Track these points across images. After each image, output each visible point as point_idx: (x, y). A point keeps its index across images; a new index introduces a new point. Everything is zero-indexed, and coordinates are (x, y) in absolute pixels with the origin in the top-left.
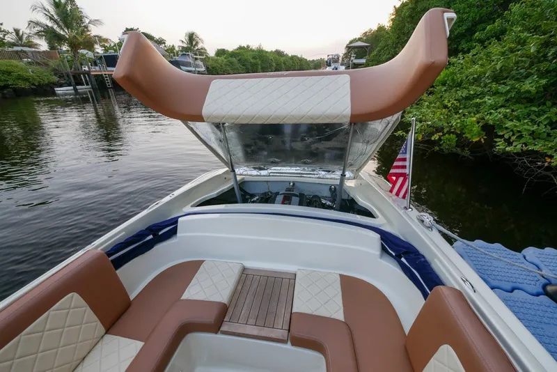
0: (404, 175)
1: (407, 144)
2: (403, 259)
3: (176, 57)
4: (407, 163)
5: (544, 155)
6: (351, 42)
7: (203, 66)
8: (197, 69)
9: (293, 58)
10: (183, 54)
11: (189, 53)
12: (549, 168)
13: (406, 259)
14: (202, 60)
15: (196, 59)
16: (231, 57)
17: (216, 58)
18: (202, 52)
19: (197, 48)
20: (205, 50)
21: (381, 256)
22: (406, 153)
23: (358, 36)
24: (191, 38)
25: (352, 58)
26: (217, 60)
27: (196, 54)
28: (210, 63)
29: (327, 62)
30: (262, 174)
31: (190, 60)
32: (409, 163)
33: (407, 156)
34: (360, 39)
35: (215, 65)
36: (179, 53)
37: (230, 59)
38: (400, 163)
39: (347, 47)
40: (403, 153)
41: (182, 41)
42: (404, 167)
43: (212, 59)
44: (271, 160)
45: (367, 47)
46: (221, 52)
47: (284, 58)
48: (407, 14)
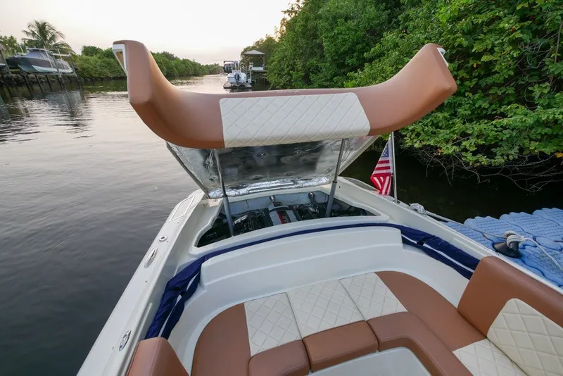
0: (389, 174)
1: (387, 149)
2: (425, 245)
3: (23, 54)
4: (390, 165)
5: (437, 148)
6: (246, 50)
7: (69, 67)
8: (60, 70)
9: (185, 62)
10: (34, 50)
11: (45, 49)
12: (439, 157)
13: (427, 244)
14: (65, 59)
15: (56, 57)
16: (108, 57)
17: (85, 57)
18: (63, 49)
19: (54, 43)
20: (68, 46)
21: (404, 248)
22: (388, 156)
23: (251, 45)
24: (42, 28)
25: (250, 66)
26: (86, 61)
27: (55, 52)
28: (78, 63)
29: (224, 68)
30: (241, 193)
31: (48, 59)
32: (392, 164)
33: (390, 158)
34: (253, 48)
35: (86, 65)
36: (27, 48)
37: (106, 59)
38: (384, 165)
39: (242, 54)
40: (385, 156)
41: (27, 33)
42: (388, 168)
43: (81, 58)
44: (254, 176)
45: (262, 56)
46: (90, 51)
47: (175, 62)
48: (300, 30)
